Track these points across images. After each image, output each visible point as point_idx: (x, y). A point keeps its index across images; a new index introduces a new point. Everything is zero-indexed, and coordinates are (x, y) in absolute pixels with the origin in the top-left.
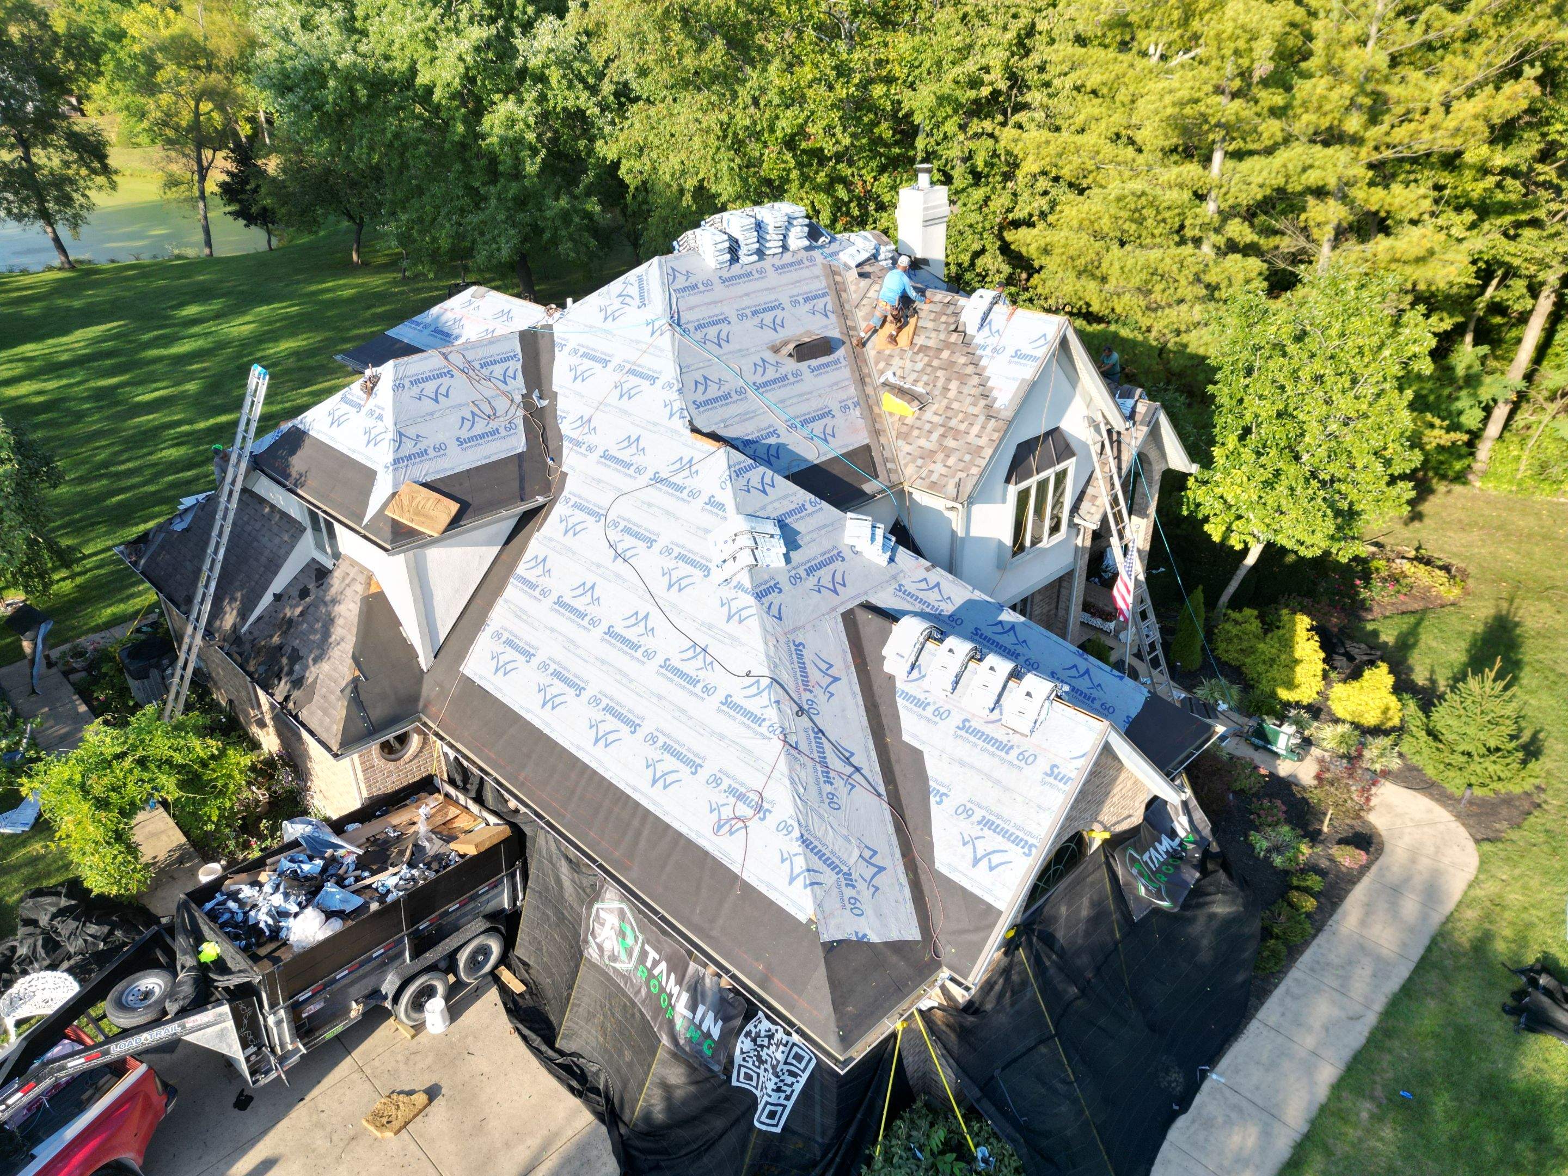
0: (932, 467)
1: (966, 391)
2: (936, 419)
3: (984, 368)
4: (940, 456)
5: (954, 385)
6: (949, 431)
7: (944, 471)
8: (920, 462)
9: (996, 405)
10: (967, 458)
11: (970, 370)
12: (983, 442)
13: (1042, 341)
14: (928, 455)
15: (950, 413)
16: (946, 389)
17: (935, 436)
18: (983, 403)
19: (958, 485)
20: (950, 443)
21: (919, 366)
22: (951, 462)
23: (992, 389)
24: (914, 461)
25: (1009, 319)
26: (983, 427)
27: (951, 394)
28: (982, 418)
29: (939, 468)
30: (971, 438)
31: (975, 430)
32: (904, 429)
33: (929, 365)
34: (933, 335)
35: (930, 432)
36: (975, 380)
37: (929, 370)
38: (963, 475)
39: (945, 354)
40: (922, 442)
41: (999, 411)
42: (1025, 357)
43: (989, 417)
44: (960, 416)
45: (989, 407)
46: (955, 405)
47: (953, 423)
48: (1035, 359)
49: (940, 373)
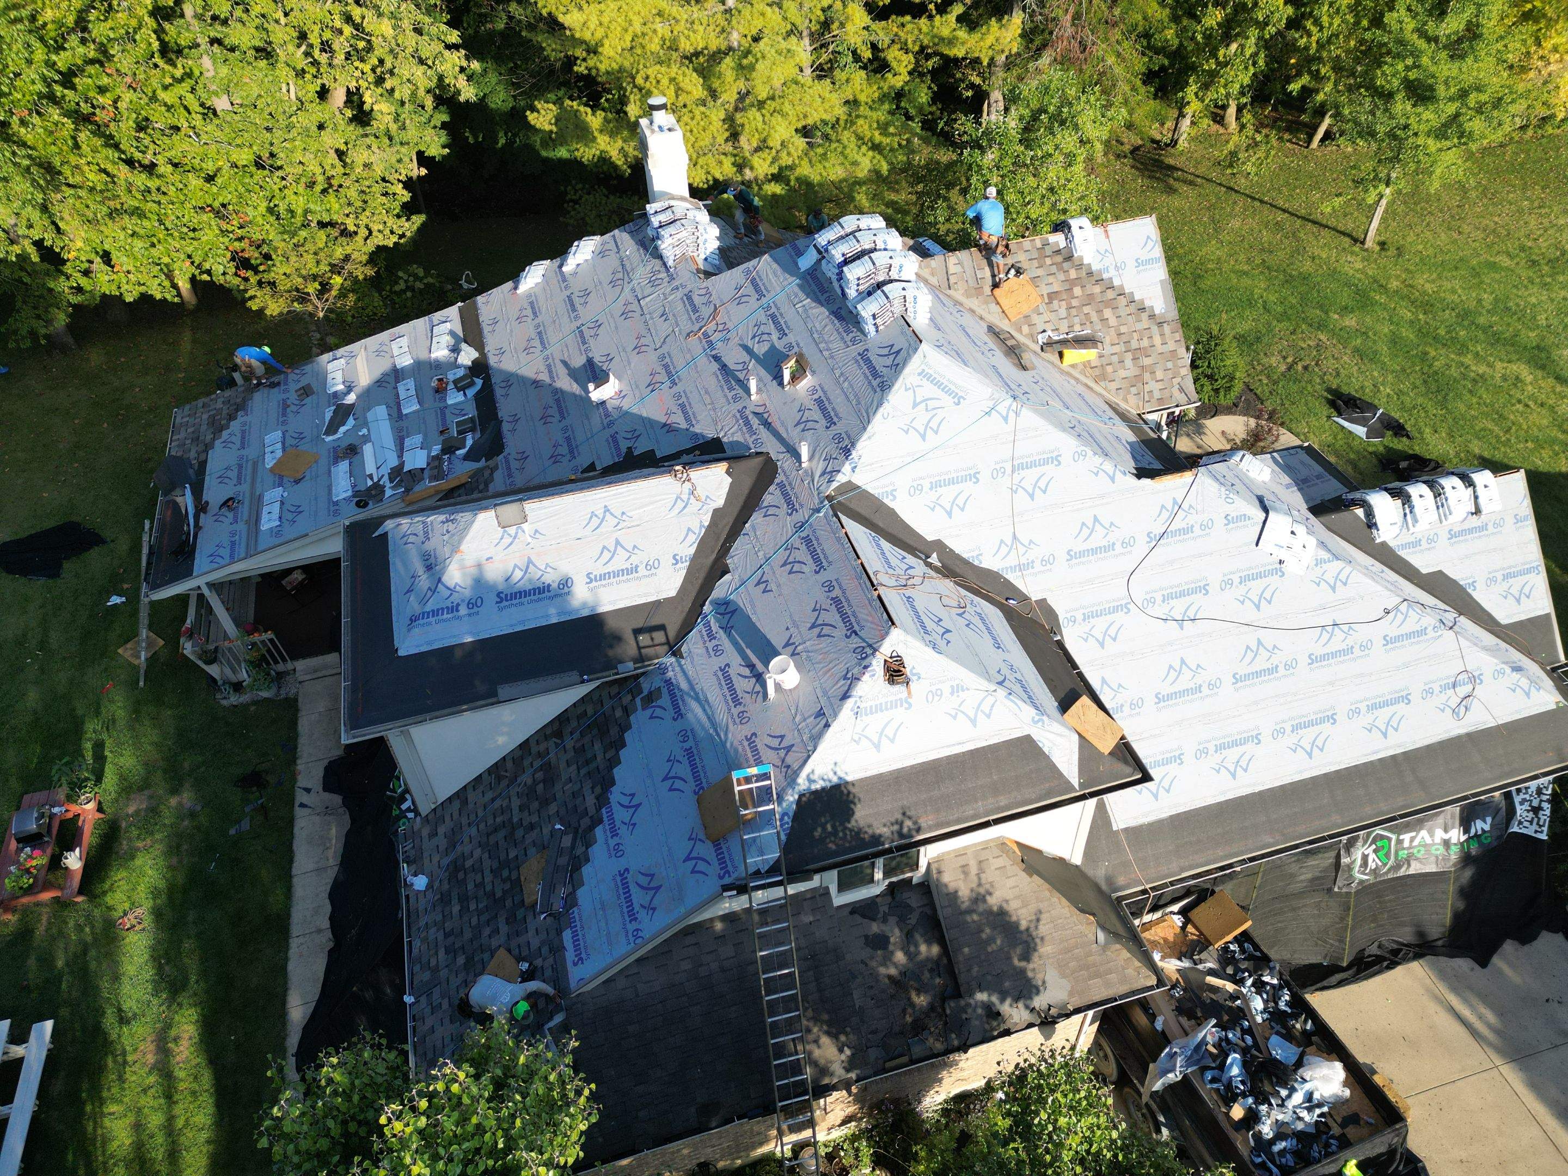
0: (1147, 388)
1: (1122, 314)
2: (1116, 349)
3: (1122, 287)
4: (1147, 376)
5: (1108, 313)
6: (1138, 354)
7: (1160, 385)
8: (1133, 390)
9: (1157, 312)
10: (1170, 365)
11: (1110, 294)
12: (1171, 346)
13: (1150, 244)
14: (1138, 380)
15: (1124, 338)
16: (1104, 320)
17: (1128, 362)
18: (1144, 316)
19: (1182, 390)
20: (1147, 361)
21: (1063, 312)
22: (1159, 375)
23: (1142, 301)
24: (1129, 393)
25: (1108, 237)
26: (1162, 335)
27: (1113, 321)
28: (1155, 328)
29: (1153, 386)
30: (1160, 348)
31: (1157, 340)
32: (1097, 372)
33: (1070, 308)
34: (1051, 279)
35: (1122, 362)
36: (1122, 301)
37: (1074, 312)
38: (1175, 381)
39: (1077, 291)
40: (1122, 373)
41: (1162, 315)
42: (1148, 262)
43: (1160, 324)
44: (1135, 336)
45: (1152, 316)
46: (1123, 329)
47: (1134, 344)
48: (1157, 260)
49: (1086, 309)
